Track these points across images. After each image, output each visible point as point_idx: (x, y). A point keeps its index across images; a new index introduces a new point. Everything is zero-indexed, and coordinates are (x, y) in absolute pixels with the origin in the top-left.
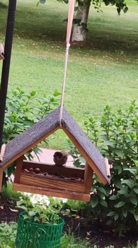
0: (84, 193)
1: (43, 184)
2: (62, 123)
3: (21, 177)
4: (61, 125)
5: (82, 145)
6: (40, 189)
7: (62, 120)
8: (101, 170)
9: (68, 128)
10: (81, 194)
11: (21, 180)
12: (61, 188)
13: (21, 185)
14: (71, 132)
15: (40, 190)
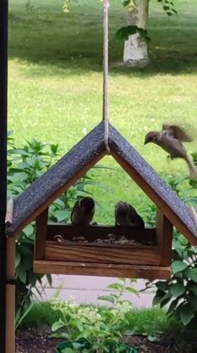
0: (160, 266)
1: (85, 257)
2: (109, 144)
3: (47, 249)
4: (108, 148)
5: (148, 181)
6: (84, 265)
7: (109, 138)
8: (185, 222)
9: (122, 152)
10: (154, 268)
11: (47, 254)
12: (118, 260)
13: (48, 263)
14: (126, 159)
15: (83, 267)
